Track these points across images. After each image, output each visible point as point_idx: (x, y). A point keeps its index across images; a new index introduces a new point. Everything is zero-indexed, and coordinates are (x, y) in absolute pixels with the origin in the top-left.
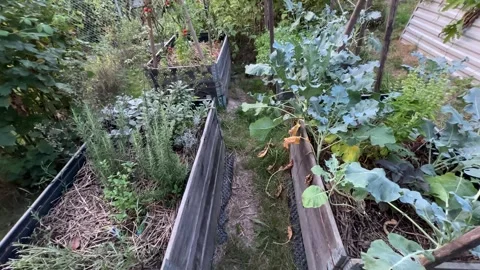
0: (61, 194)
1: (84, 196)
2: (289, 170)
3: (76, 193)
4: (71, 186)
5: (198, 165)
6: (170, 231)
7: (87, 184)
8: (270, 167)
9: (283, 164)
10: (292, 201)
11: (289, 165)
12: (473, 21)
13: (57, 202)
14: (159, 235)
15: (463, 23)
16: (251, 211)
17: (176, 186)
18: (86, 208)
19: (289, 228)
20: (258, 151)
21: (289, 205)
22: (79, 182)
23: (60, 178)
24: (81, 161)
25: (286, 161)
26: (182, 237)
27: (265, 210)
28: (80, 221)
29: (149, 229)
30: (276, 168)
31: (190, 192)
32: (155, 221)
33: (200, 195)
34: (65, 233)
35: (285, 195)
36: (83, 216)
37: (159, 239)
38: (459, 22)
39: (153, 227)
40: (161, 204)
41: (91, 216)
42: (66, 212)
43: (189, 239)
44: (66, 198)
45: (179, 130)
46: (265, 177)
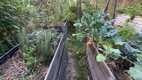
0: (6, 60)
1: (15, 61)
2: (86, 58)
3: (12, 60)
4: (11, 57)
5: (58, 51)
6: (46, 74)
7: (17, 57)
8: (80, 57)
9: (84, 56)
10: (88, 68)
11: (87, 56)
12: (133, 19)
13: (4, 62)
14: (42, 75)
15: (131, 19)
16: (74, 71)
17: (50, 57)
18: (15, 65)
19: (88, 77)
20: (76, 52)
21: (87, 69)
22: (14, 56)
23: (8, 54)
24: (17, 49)
25: (85, 55)
26: (51, 75)
27: (79, 71)
28: (11, 70)
29: (38, 73)
30: (82, 57)
31: (55, 59)
32: (41, 70)
33: (58, 62)
34: (4, 74)
35: (86, 65)
36: (13, 68)
37: (41, 77)
38: (130, 19)
39: (40, 72)
40: (43, 64)
41: (16, 68)
42: (6, 66)
43: (53, 77)
44: (8, 61)
45: (52, 40)
46: (78, 60)
